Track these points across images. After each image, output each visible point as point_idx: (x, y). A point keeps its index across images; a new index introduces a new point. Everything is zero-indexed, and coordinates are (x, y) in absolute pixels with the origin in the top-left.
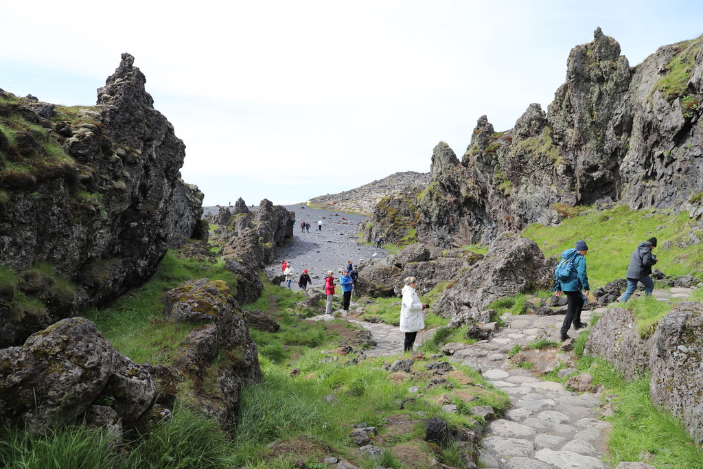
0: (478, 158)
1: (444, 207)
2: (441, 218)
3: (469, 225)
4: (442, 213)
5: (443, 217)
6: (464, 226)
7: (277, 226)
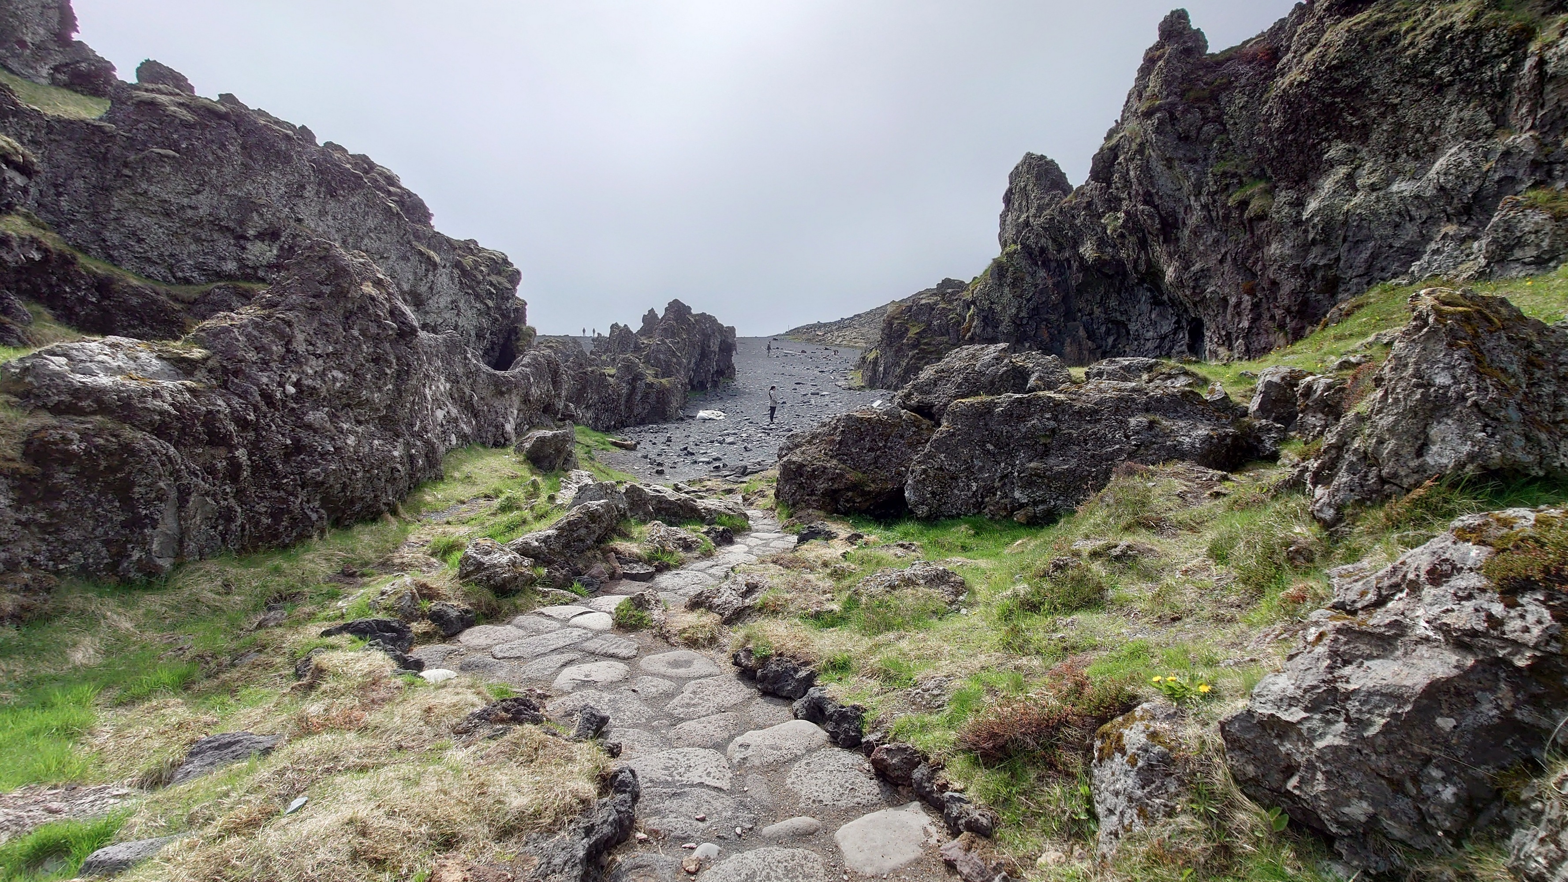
0: (1161, 122)
1: (1028, 301)
2: (1021, 325)
3: (1089, 338)
4: (1023, 314)
5: (1025, 322)
6: (1075, 340)
7: (698, 351)
